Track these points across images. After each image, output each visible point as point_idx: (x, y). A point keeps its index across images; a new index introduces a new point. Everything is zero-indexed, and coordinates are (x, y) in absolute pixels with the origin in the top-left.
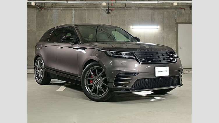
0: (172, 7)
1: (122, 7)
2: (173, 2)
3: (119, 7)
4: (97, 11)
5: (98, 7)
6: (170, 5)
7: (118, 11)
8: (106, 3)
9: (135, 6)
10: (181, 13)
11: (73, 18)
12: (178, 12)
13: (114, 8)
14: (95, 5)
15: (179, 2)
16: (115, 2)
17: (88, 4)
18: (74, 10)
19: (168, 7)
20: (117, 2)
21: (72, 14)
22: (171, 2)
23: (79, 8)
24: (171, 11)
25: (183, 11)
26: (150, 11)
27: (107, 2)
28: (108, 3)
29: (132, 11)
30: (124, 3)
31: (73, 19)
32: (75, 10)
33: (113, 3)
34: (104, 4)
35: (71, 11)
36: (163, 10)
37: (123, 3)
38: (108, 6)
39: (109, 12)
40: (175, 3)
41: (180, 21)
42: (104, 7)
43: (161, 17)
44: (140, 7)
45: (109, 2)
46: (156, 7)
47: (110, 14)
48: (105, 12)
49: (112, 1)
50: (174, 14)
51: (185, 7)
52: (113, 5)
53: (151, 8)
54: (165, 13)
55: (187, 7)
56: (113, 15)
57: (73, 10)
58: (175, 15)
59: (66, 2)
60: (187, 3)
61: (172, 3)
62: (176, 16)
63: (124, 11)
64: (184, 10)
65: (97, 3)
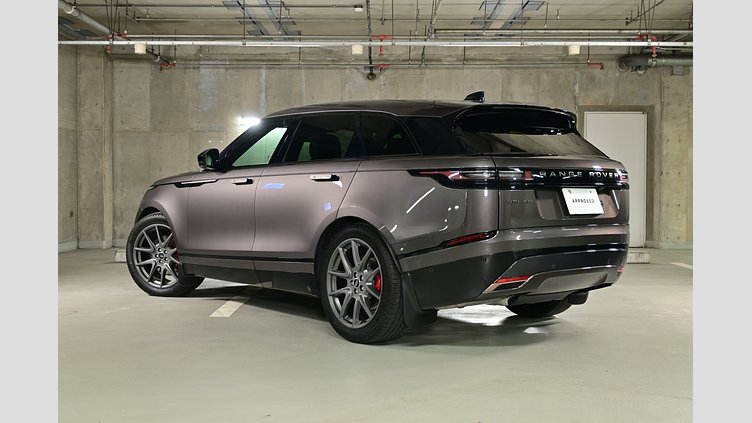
0: (563, 59)
1: (412, 60)
2: (568, 43)
3: (405, 60)
4: (337, 71)
5: (340, 60)
6: (560, 52)
7: (401, 71)
8: (364, 47)
9: (451, 56)
10: (592, 79)
11: (261, 91)
12: (582, 73)
13: (388, 61)
14: (329, 51)
15: (585, 43)
16: (390, 43)
17: (307, 51)
18: (266, 68)
19: (552, 60)
20: (396, 44)
21: (258, 79)
22: (562, 43)
23: (283, 60)
24: (562, 70)
25: (597, 71)
26: (498, 70)
27: (367, 43)
28: (370, 48)
29: (442, 73)
30: (419, 47)
31: (263, 95)
32: (270, 68)
33: (387, 48)
34: (358, 49)
35: (257, 71)
36: (538, 68)
37: (415, 47)
38: (370, 57)
39: (371, 74)
40: (575, 48)
41: (589, 103)
42: (357, 58)
43: (532, 91)
44: (467, 60)
45: (372, 43)
46: (515, 60)
47: (375, 81)
48: (359, 74)
49: (382, 40)
50: (571, 79)
51: (604, 59)
52: (384, 52)
53: (501, 62)
54: (545, 76)
55: (612, 60)
56: (385, 84)
57: (262, 68)
58: (574, 84)
59: (240, 43)
60: (611, 48)
61: (566, 48)
62: (577, 88)
63: (419, 71)
64: (602, 68)
65: (336, 47)
